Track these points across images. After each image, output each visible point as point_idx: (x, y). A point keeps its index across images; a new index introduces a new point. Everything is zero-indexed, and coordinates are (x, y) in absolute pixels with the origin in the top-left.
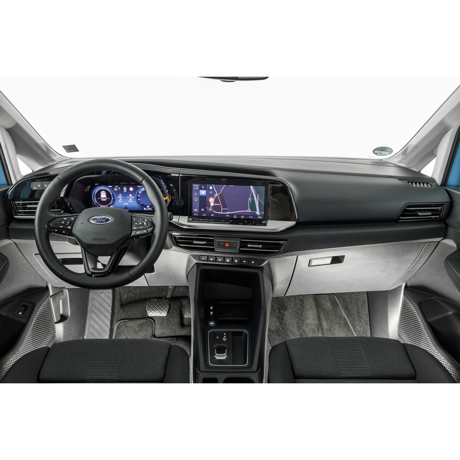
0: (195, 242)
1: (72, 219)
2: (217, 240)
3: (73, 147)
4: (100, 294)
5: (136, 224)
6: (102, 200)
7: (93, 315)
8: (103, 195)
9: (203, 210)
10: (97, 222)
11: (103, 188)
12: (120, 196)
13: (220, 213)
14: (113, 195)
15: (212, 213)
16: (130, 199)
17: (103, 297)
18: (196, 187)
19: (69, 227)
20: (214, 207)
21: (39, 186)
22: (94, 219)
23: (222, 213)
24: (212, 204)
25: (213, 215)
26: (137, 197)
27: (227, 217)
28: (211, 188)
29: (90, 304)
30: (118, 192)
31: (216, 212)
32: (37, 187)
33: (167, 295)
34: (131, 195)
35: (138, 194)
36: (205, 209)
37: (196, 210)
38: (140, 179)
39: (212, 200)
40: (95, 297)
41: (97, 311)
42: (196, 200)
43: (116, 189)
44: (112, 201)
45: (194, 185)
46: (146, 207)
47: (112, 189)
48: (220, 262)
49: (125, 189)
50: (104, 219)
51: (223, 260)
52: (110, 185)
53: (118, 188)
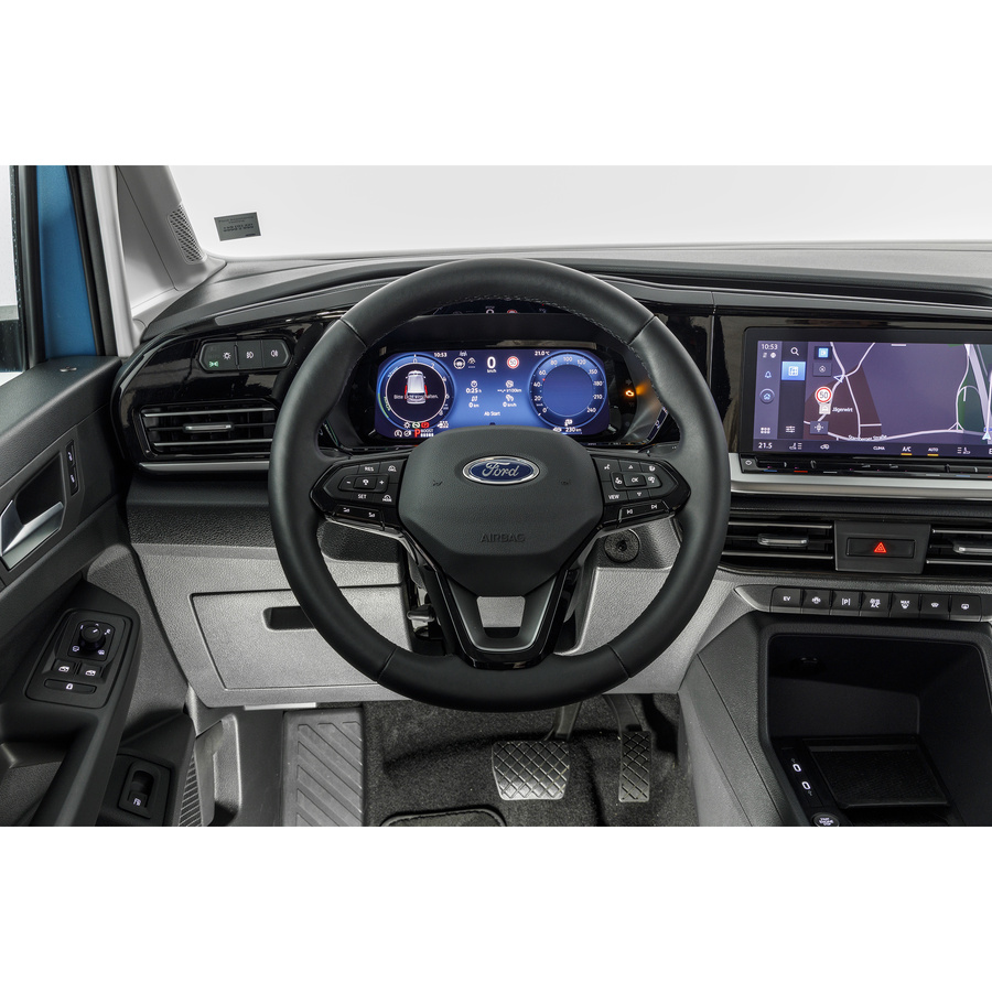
0: (765, 542)
1: (392, 469)
2: (842, 532)
3: (247, 221)
4: (319, 728)
5: (619, 482)
6: (412, 401)
7: (303, 803)
8: (416, 386)
9: (790, 429)
10: (491, 477)
11: (415, 359)
12: (473, 388)
13: (851, 438)
14: (449, 383)
15: (824, 438)
16: (509, 397)
17: (331, 739)
18: (769, 352)
19: (387, 499)
20: (832, 420)
21: (227, 355)
22: (477, 471)
23: (859, 439)
24: (825, 410)
25: (826, 447)
26: (533, 388)
27: (879, 454)
28: (823, 353)
29: (291, 765)
30: (467, 374)
31: (838, 437)
32: (222, 360)
33: (556, 725)
34: (510, 383)
35: (535, 379)
36: (800, 428)
37: (765, 431)
38: (630, 327)
39: (824, 398)
40: (306, 740)
41: (313, 789)
42: (767, 394)
43: (459, 365)
44: (444, 406)
45: (764, 346)
46: (560, 422)
47: (449, 362)
48: (846, 607)
49: (491, 363)
50: (512, 466)
51: (857, 604)
52: (440, 351)
53: (466, 358)
